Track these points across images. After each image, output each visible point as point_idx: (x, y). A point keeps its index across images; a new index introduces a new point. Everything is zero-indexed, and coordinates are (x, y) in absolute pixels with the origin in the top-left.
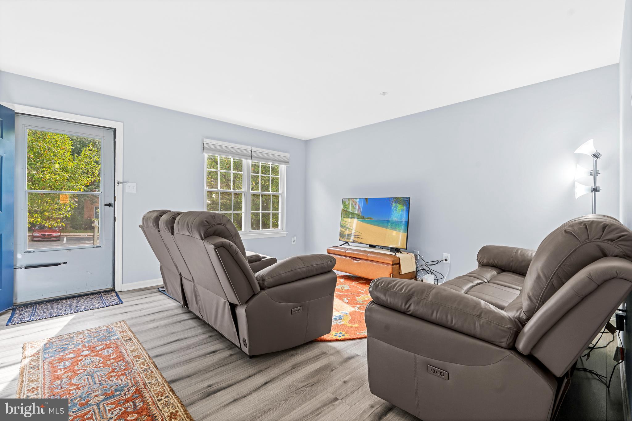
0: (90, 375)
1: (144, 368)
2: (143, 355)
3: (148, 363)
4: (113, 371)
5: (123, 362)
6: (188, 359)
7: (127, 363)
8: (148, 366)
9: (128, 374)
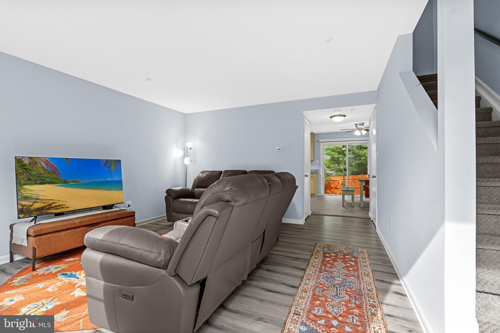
0: (338, 296)
1: (308, 281)
2: (301, 290)
3: (304, 282)
4: (325, 290)
5: (316, 293)
6: (283, 275)
7: (314, 290)
8: (306, 281)
9: (318, 283)
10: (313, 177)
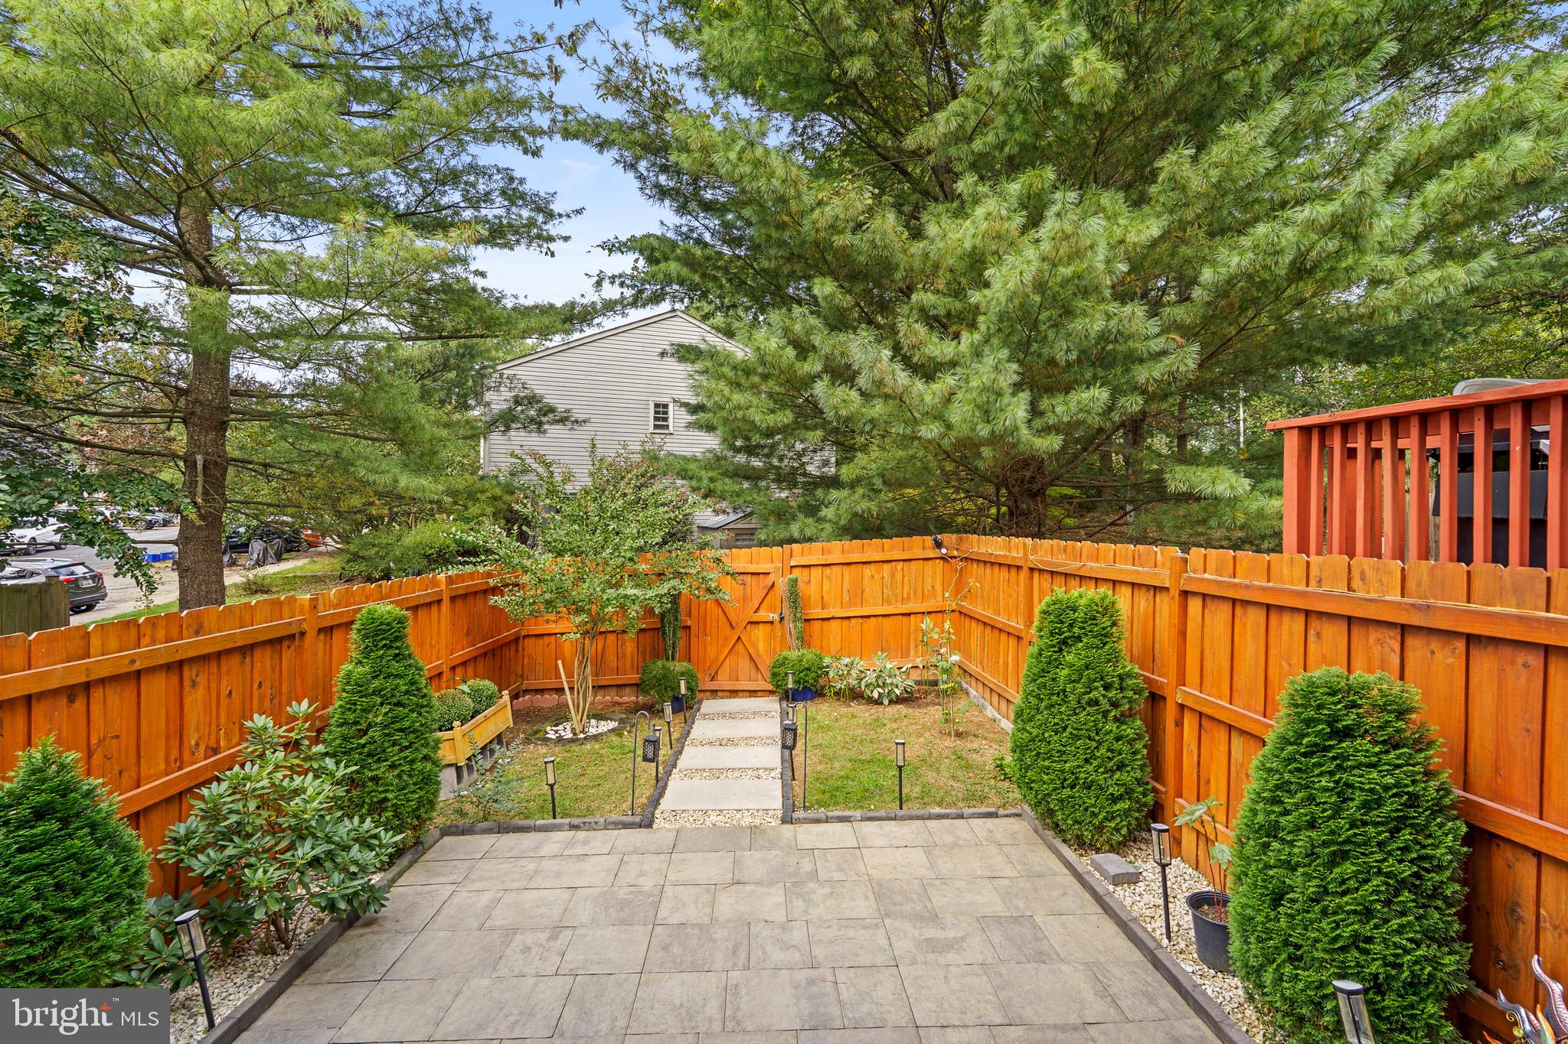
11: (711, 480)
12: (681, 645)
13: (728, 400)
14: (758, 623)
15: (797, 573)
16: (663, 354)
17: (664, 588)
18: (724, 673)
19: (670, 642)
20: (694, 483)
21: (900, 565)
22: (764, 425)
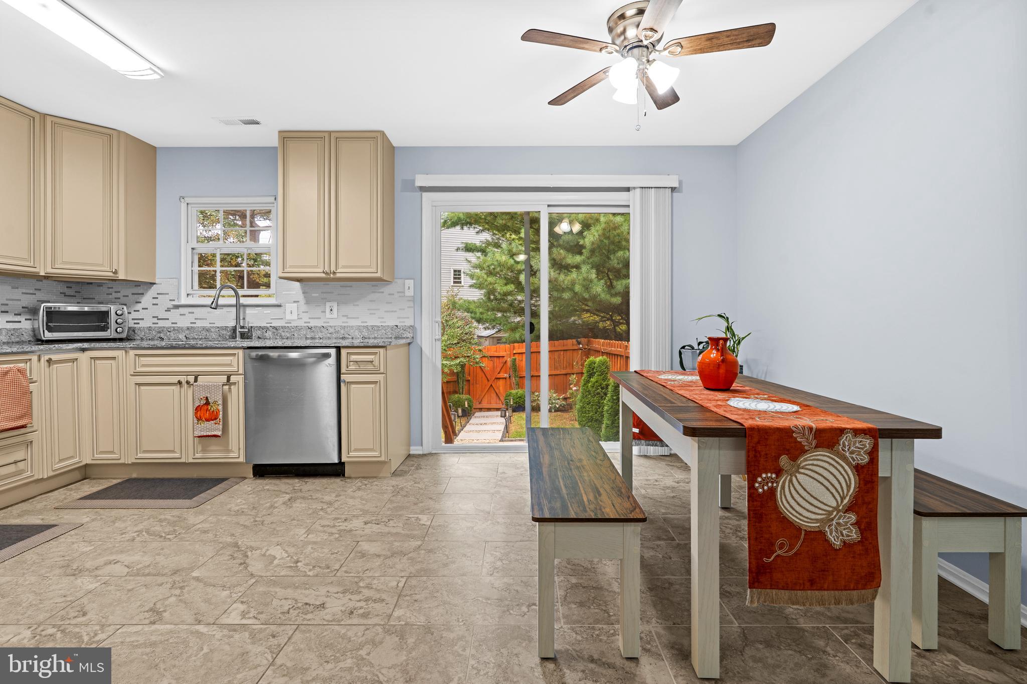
10: (370, 367)
11: (481, 313)
12: (466, 388)
13: (486, 280)
14: (500, 378)
15: (516, 357)
16: (458, 249)
17: (458, 361)
18: (485, 401)
19: (461, 386)
20: (473, 315)
21: (562, 353)
22: (502, 291)
